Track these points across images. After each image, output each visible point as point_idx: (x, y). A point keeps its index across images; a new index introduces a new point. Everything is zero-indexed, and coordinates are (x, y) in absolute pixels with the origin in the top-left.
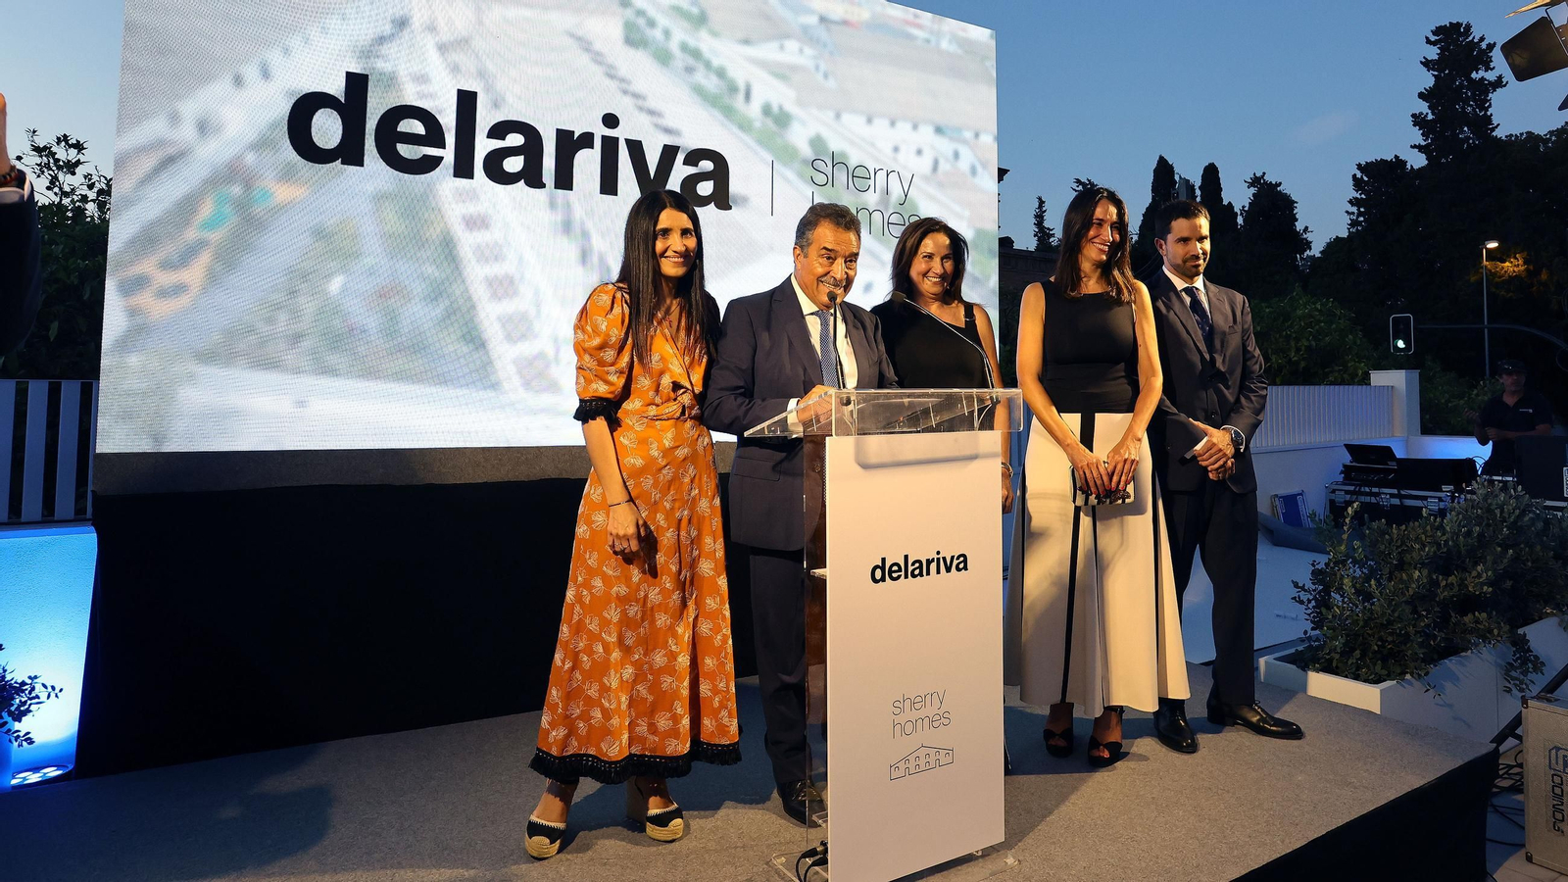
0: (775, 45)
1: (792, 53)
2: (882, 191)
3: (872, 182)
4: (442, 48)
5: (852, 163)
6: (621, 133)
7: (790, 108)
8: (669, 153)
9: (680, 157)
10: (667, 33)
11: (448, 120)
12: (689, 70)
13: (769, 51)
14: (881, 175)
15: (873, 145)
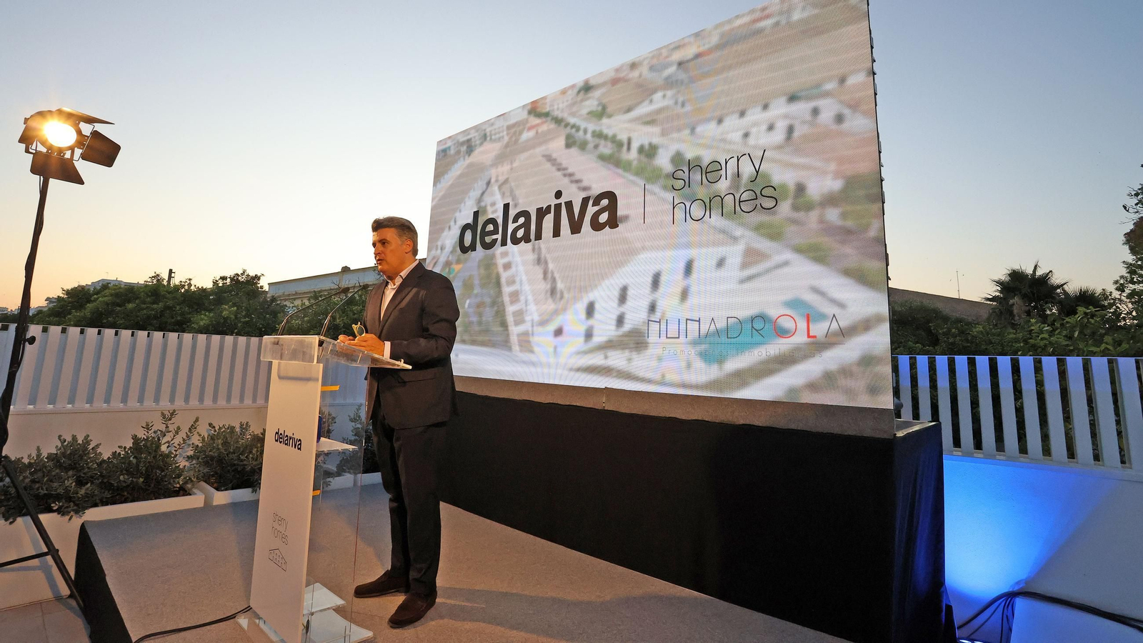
0: (647, 102)
1: (660, 100)
2: (733, 174)
3: (723, 172)
4: (500, 187)
5: (705, 162)
6: (562, 200)
7: (655, 141)
8: (585, 201)
9: (591, 203)
10: (585, 131)
11: (500, 221)
12: (596, 147)
13: (644, 109)
14: (732, 163)
15: (724, 140)
